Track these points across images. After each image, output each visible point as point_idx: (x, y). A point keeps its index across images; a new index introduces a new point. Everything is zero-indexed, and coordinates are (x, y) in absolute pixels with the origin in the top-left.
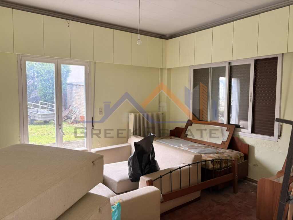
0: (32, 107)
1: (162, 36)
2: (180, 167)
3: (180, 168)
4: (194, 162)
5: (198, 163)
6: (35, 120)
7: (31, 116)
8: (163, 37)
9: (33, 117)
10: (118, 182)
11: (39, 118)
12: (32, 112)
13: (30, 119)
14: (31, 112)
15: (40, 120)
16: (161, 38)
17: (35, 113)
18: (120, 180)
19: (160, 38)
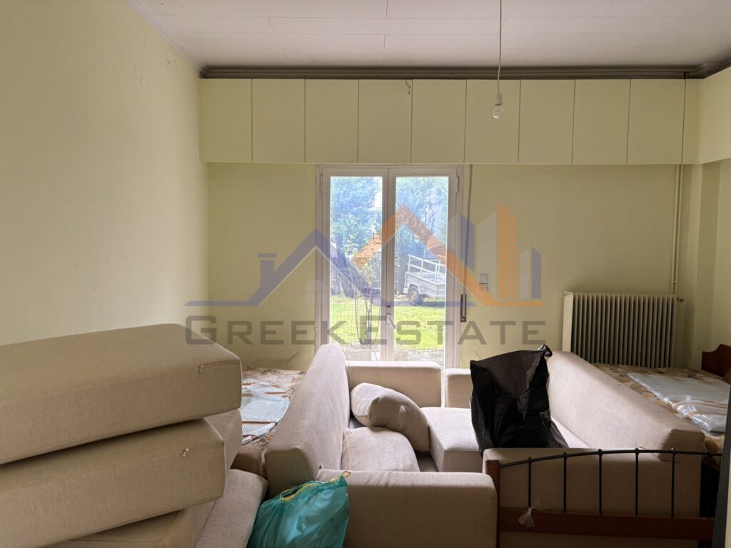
0: (421, 268)
1: (687, 70)
2: (600, 450)
3: (600, 453)
4: (666, 449)
5: (674, 453)
6: (424, 296)
7: (418, 286)
8: (692, 72)
9: (423, 289)
10: (446, 451)
11: (433, 291)
12: (423, 279)
13: (417, 292)
14: (420, 278)
15: (435, 295)
16: (686, 76)
17: (426, 282)
18: (453, 449)
19: (680, 78)
